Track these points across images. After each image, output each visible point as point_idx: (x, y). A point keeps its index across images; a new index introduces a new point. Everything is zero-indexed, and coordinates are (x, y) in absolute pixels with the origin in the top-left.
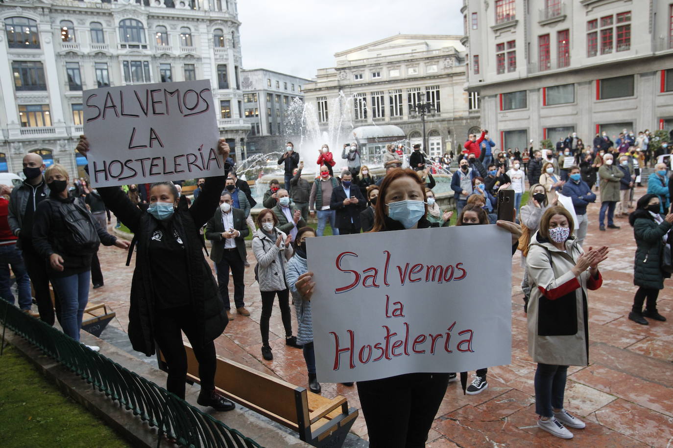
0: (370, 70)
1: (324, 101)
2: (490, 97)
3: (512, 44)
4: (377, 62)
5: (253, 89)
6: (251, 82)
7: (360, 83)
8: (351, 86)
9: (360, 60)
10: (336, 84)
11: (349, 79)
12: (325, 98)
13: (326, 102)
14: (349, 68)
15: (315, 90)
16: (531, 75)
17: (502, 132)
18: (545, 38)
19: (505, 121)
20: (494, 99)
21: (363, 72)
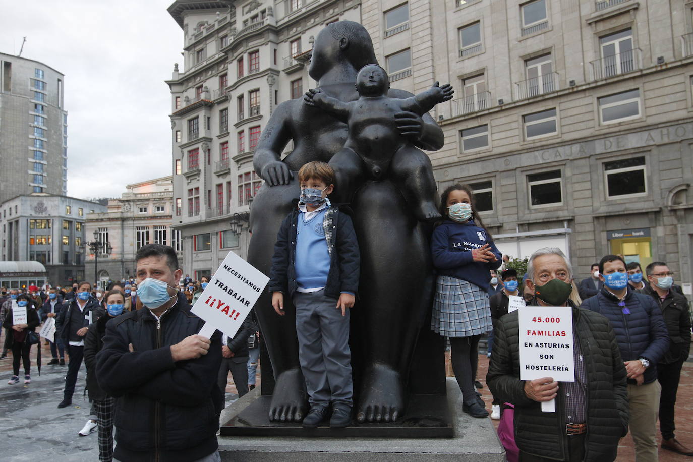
0: (154, 204)
1: (105, 232)
2: (188, 237)
3: (197, 189)
4: (160, 197)
5: (47, 215)
6: (46, 208)
7: (144, 216)
8: (134, 219)
9: (145, 193)
10: (118, 215)
11: (133, 212)
12: (107, 229)
13: (107, 233)
14: (133, 201)
15: (97, 220)
16: (208, 220)
17: (196, 272)
18: (220, 186)
19: (198, 261)
20: (190, 239)
21: (147, 206)
